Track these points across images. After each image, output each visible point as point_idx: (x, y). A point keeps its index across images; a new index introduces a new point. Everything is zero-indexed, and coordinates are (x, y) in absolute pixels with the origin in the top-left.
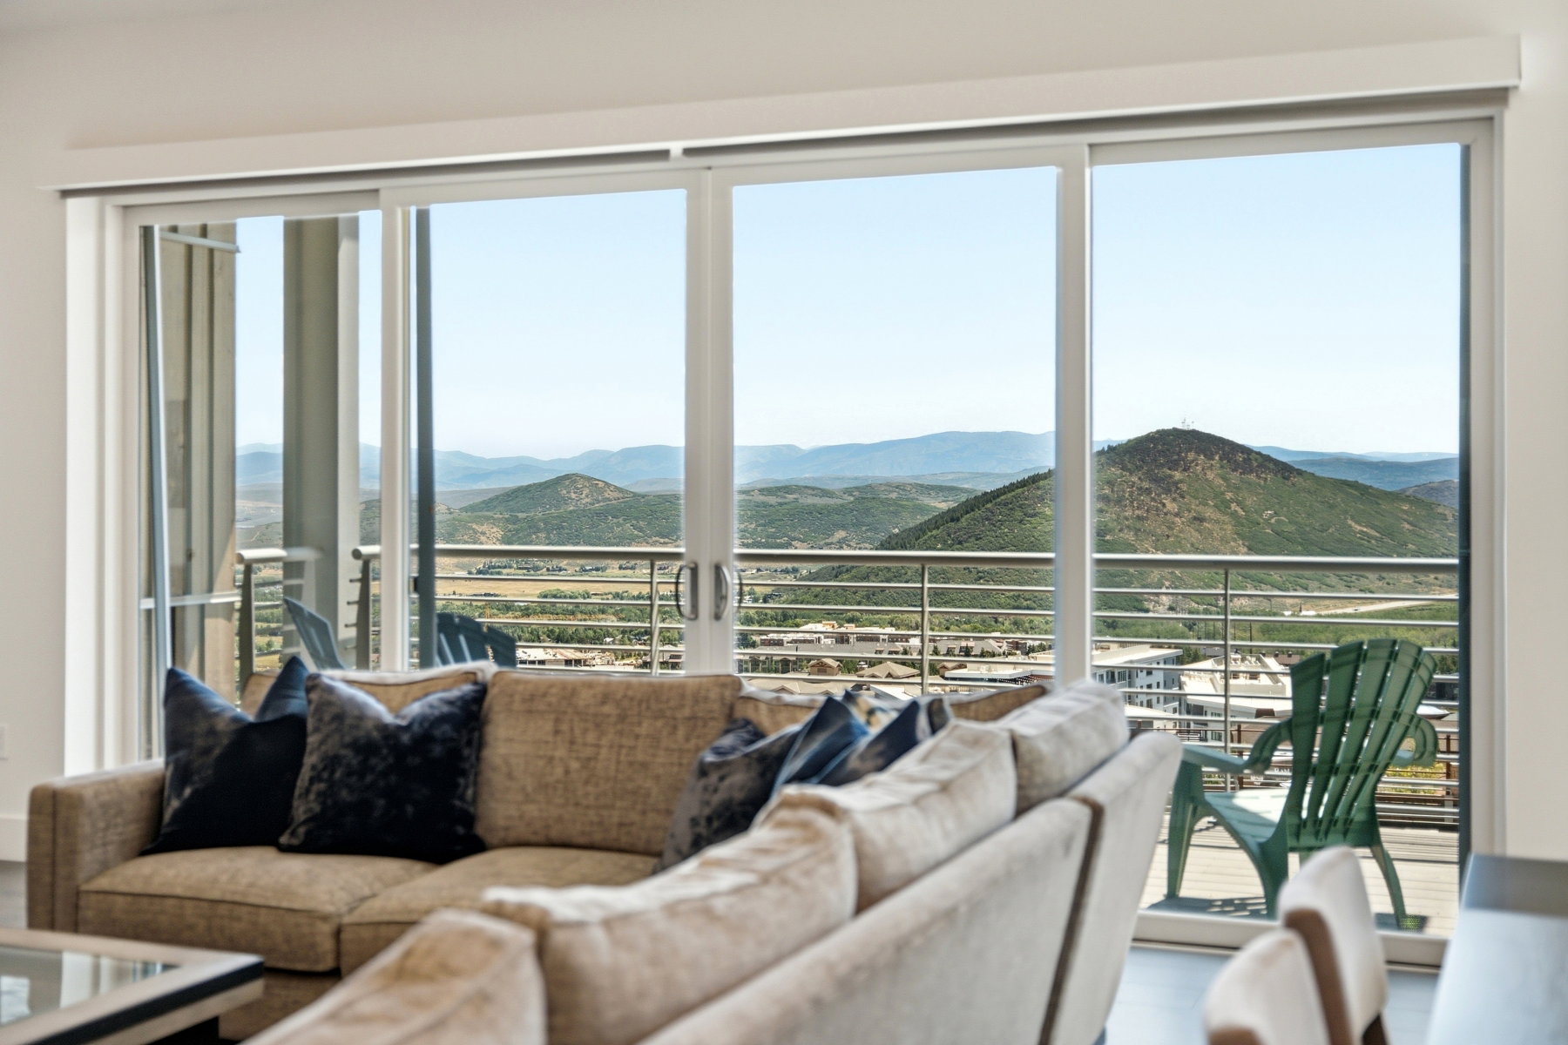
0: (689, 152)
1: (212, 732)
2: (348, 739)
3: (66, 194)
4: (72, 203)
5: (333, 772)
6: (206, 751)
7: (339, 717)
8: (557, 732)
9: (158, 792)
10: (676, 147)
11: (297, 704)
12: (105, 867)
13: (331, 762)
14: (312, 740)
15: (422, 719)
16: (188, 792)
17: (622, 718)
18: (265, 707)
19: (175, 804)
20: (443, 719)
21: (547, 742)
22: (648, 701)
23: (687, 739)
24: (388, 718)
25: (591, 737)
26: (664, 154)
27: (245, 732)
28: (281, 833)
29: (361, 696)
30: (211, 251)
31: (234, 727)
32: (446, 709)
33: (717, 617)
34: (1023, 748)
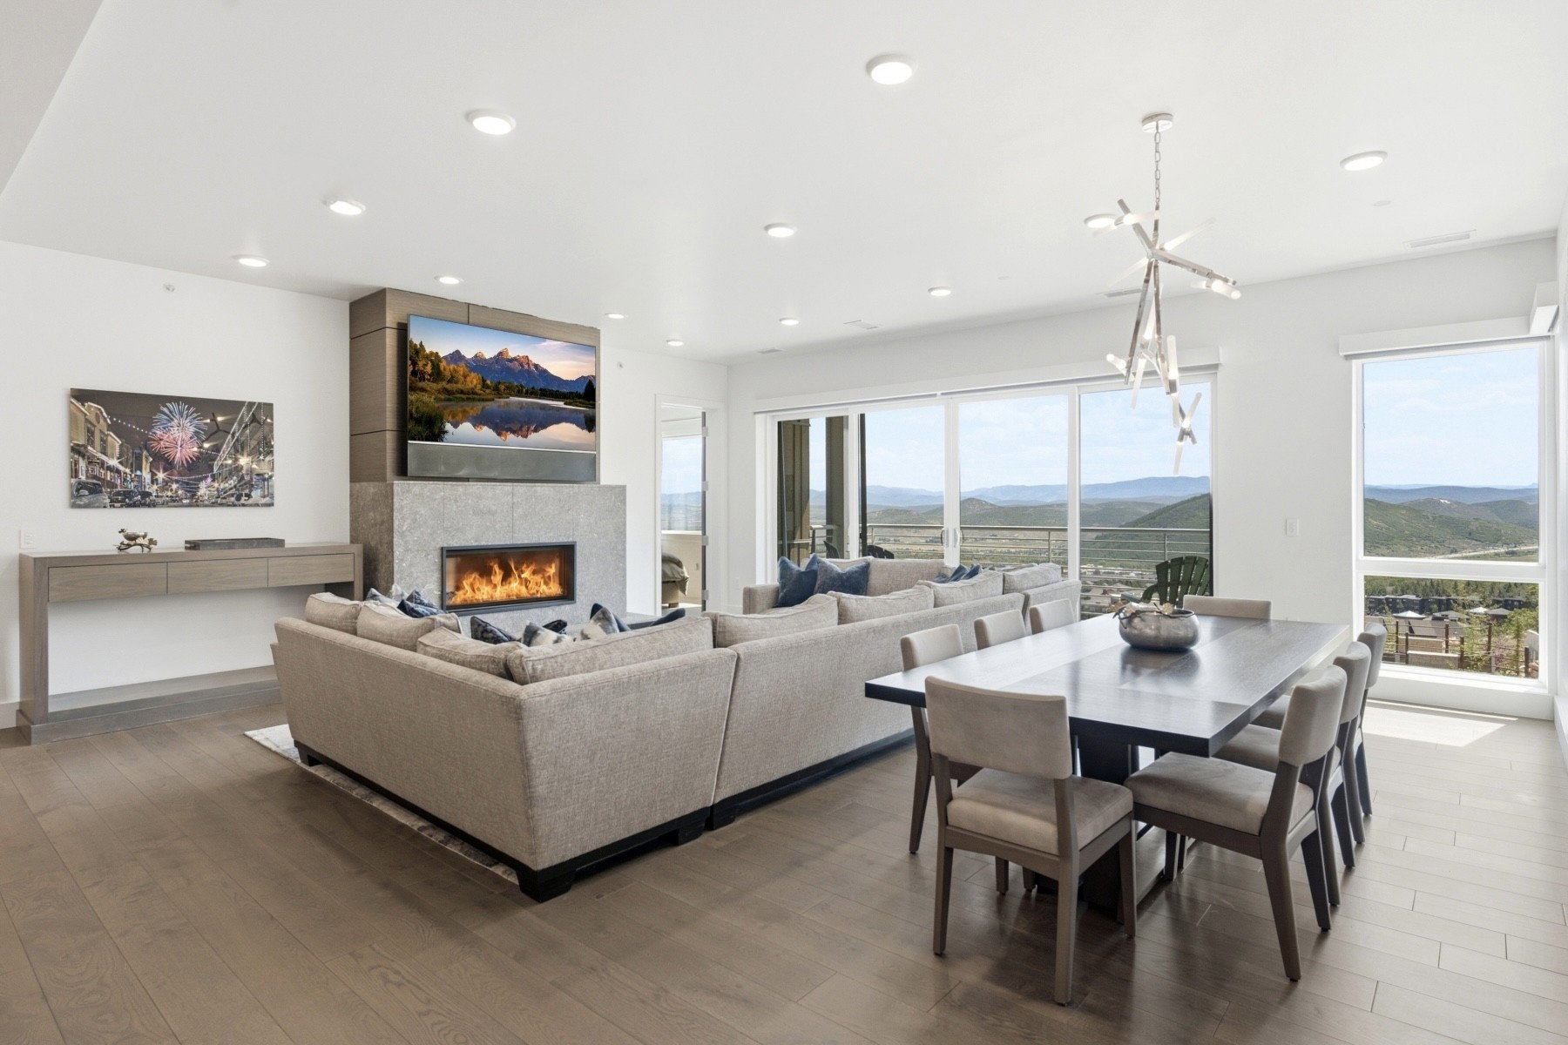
0: (942, 394)
1: (791, 574)
3: (755, 413)
4: (757, 416)
6: (790, 580)
9: (777, 591)
10: (939, 393)
11: (815, 567)
14: (819, 577)
15: (849, 572)
16: (785, 590)
18: (807, 568)
19: (782, 594)
20: (856, 572)
24: (840, 571)
26: (935, 395)
27: (801, 574)
30: (801, 426)
33: (955, 546)
34: (1007, 578)
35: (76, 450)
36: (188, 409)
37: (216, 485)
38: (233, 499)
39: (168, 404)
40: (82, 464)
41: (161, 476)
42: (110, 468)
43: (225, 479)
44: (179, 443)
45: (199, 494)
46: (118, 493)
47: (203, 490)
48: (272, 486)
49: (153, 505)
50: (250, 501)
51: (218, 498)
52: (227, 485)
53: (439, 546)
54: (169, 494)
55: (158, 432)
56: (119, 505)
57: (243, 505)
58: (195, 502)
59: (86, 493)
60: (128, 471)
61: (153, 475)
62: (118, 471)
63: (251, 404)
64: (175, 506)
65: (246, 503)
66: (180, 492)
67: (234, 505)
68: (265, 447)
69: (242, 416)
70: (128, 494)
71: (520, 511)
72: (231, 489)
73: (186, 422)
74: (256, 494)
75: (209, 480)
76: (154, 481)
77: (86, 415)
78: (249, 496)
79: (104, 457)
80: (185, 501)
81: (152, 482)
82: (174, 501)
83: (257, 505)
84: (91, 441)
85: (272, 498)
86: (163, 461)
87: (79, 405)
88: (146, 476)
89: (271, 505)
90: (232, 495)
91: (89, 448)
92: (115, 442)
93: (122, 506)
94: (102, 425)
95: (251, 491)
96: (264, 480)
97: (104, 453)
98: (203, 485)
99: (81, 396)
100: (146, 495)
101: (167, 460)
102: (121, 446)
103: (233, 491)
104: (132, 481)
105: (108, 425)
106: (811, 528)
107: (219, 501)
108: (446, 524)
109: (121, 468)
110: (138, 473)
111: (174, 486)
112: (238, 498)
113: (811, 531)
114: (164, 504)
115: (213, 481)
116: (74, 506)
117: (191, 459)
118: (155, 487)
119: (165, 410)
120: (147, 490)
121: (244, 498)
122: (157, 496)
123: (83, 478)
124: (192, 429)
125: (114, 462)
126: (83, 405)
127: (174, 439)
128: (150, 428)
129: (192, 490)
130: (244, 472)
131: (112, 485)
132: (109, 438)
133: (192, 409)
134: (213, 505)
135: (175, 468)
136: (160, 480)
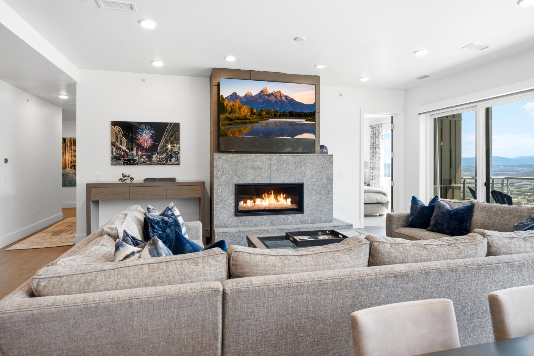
1: (417, 207)
2: (440, 211)
3: (420, 114)
5: (437, 217)
6: (415, 211)
7: (439, 207)
8: (487, 215)
9: (408, 217)
12: (398, 228)
13: (437, 215)
14: (435, 210)
16: (412, 217)
17: (502, 214)
18: (430, 204)
19: (410, 219)
20: (462, 210)
21: (484, 217)
22: (509, 211)
23: (518, 221)
24: (450, 208)
25: (494, 217)
27: (426, 208)
28: (428, 227)
29: (445, 204)
30: (455, 121)
31: (421, 207)
32: (463, 208)
35: (113, 144)
36: (149, 127)
37: (159, 156)
38: (165, 162)
39: (142, 126)
40: (114, 149)
41: (140, 153)
42: (123, 151)
43: (162, 154)
44: (146, 140)
45: (153, 160)
46: (125, 160)
47: (154, 158)
48: (179, 157)
49: (137, 164)
50: (171, 163)
51: (159, 161)
52: (163, 156)
53: (234, 183)
54: (143, 160)
55: (139, 136)
56: (126, 164)
57: (168, 164)
58: (152, 164)
59: (116, 160)
60: (129, 151)
61: (137, 153)
62: (126, 152)
63: (171, 124)
64: (144, 165)
65: (169, 163)
66: (146, 159)
67: (165, 164)
68: (177, 140)
69: (168, 129)
70: (129, 160)
71: (274, 167)
72: (164, 158)
73: (148, 132)
74: (173, 160)
75: (156, 154)
76: (137, 155)
77: (115, 131)
78: (171, 161)
79: (121, 147)
80: (148, 163)
81: (137, 156)
82: (144, 163)
83: (173, 164)
84: (117, 141)
85: (179, 161)
86: (140, 147)
87: (113, 127)
88: (135, 153)
89: (178, 164)
90: (164, 160)
91: (117, 143)
92: (124, 140)
93: (127, 165)
94: (120, 135)
95: (171, 159)
96: (176, 154)
97: (121, 144)
98: (154, 156)
99: (114, 124)
100: (134, 160)
101: (141, 147)
102: (126, 142)
103: (165, 159)
104: (130, 155)
105: (122, 134)
106: (463, 178)
107: (160, 163)
108: (238, 173)
109: (127, 150)
110: (132, 152)
111: (144, 157)
112: (167, 162)
113: (463, 180)
114: (141, 164)
115: (157, 155)
116: (112, 164)
117: (150, 146)
118: (138, 157)
119: (141, 128)
120: (135, 158)
121: (169, 162)
122: (138, 161)
123: (115, 154)
124: (150, 134)
125: (124, 148)
126: (115, 127)
127: (144, 139)
128: (136, 135)
129: (150, 158)
130: (169, 151)
131: (124, 157)
132: (123, 139)
133: (150, 127)
134: (158, 164)
135: (144, 150)
136: (139, 155)
